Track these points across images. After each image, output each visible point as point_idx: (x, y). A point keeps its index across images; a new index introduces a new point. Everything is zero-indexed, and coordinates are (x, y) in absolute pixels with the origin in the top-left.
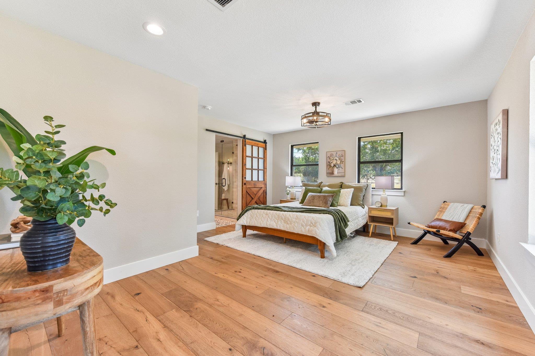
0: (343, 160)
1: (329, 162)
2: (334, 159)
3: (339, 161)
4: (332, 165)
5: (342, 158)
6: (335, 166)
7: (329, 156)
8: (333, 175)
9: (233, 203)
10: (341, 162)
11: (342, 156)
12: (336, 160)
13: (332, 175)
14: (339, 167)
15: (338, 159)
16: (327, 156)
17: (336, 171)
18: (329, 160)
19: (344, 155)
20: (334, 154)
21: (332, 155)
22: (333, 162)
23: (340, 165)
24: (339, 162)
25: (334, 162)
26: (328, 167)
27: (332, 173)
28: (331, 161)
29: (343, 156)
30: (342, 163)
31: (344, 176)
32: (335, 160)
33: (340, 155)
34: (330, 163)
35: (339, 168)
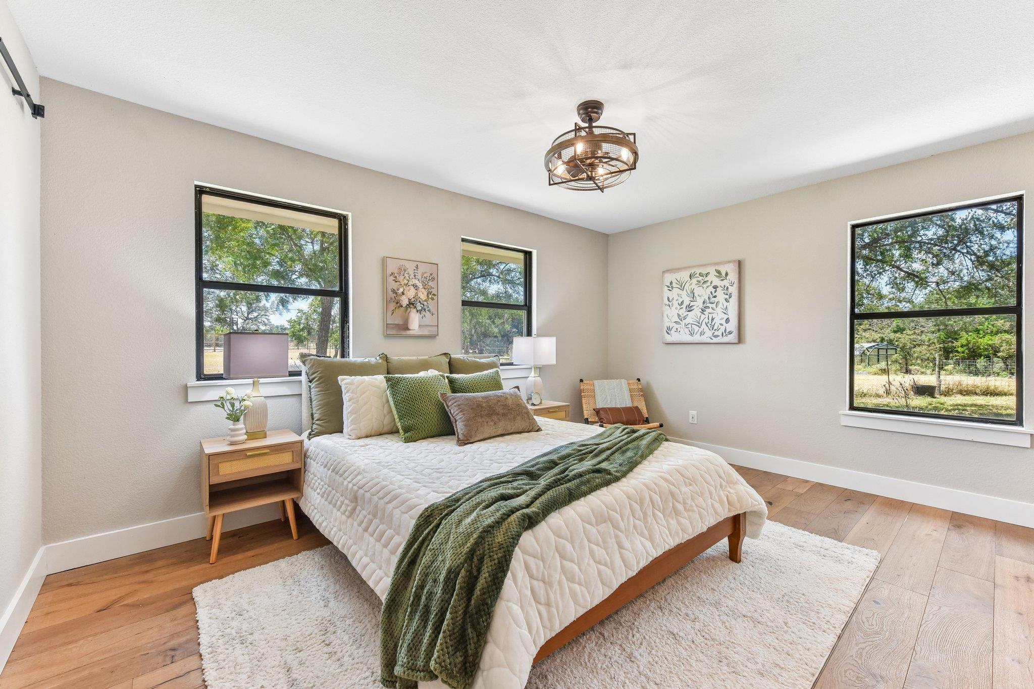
0: (434, 291)
1: (394, 291)
2: (410, 283)
3: (423, 290)
4: (405, 302)
5: (430, 283)
6: (411, 306)
7: (396, 271)
8: (408, 333)
10: (428, 296)
11: (431, 281)
12: (415, 286)
13: (404, 333)
14: (425, 310)
15: (420, 285)
16: (389, 272)
17: (415, 321)
18: (392, 285)
19: (436, 278)
20: (411, 267)
21: (402, 270)
22: (405, 292)
23: (425, 303)
24: (423, 295)
25: (411, 293)
26: (392, 306)
27: (405, 327)
28: (401, 290)
29: (433, 279)
30: (433, 299)
31: (433, 337)
32: (412, 287)
33: (425, 275)
34: (396, 293)
35: (423, 313)
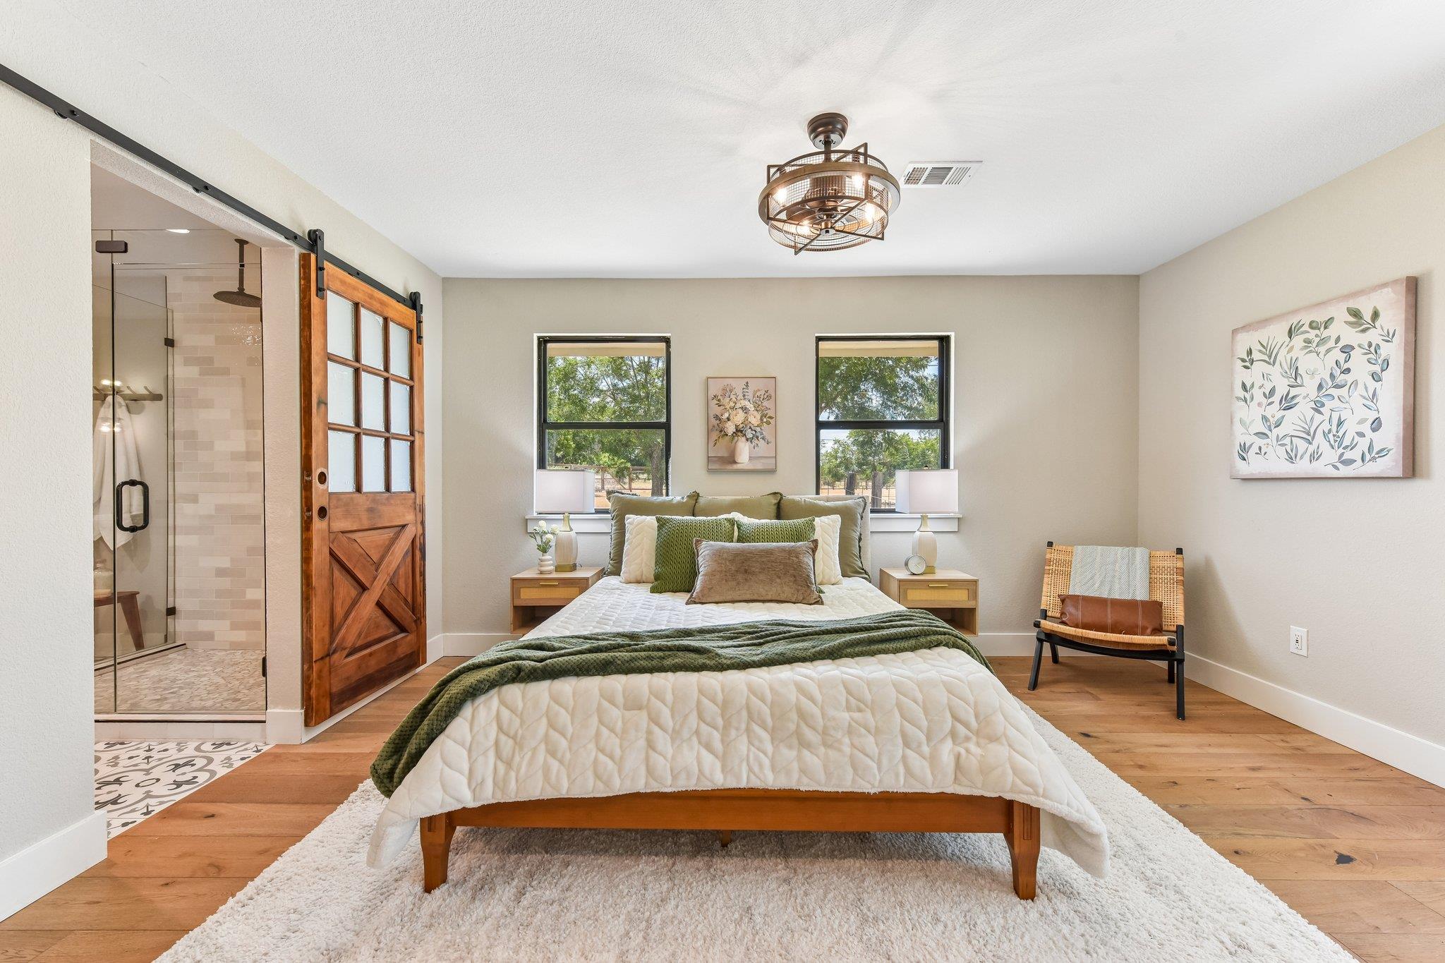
0: (771, 413)
1: (717, 417)
2: (738, 405)
3: (756, 413)
4: (730, 428)
5: (766, 403)
6: (739, 434)
7: (719, 393)
8: (735, 467)
9: (171, 612)
10: (761, 420)
11: (766, 401)
12: (744, 409)
13: (729, 467)
14: (757, 437)
15: (750, 406)
16: (711, 394)
17: (744, 451)
18: (716, 410)
19: (773, 395)
20: (738, 386)
21: (727, 391)
22: (731, 418)
23: (758, 429)
24: (754, 419)
25: (739, 418)
26: (715, 435)
27: (731, 459)
28: (726, 415)
29: (769, 397)
30: (768, 423)
31: (772, 471)
32: (740, 411)
33: (758, 394)
34: (720, 420)
35: (755, 441)
